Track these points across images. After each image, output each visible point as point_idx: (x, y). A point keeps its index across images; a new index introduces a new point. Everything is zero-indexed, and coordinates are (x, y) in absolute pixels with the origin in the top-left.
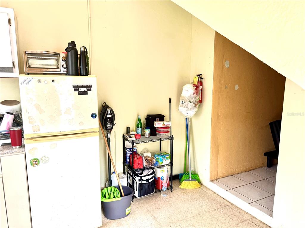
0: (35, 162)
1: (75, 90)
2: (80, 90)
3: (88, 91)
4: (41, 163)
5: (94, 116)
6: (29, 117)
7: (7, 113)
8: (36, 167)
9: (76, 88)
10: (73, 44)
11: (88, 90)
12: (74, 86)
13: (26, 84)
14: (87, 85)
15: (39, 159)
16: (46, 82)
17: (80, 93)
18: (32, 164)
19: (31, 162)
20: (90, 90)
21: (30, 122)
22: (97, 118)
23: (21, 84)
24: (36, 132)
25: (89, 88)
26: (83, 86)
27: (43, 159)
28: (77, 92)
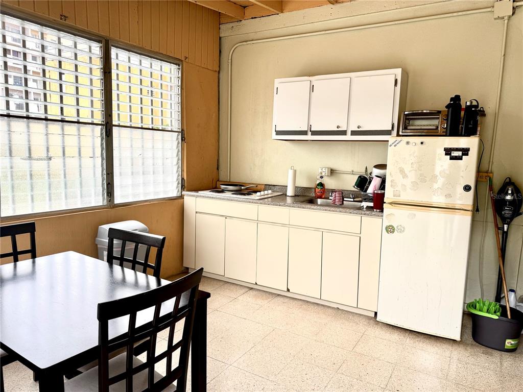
0: (390, 229)
1: (446, 154)
2: (452, 155)
3: (463, 157)
4: (396, 231)
5: (467, 188)
6: (392, 181)
7: (377, 176)
8: (391, 235)
9: (448, 151)
10: (457, 99)
11: (463, 154)
12: (446, 149)
13: (395, 146)
14: (463, 149)
15: (395, 227)
16: (414, 144)
17: (452, 158)
18: (387, 231)
19: (386, 228)
20: (467, 155)
21: (392, 186)
22: (472, 191)
23: (390, 146)
24: (396, 198)
25: (465, 152)
26: (457, 150)
27: (399, 227)
28: (449, 156)
